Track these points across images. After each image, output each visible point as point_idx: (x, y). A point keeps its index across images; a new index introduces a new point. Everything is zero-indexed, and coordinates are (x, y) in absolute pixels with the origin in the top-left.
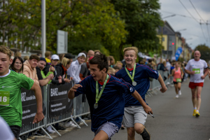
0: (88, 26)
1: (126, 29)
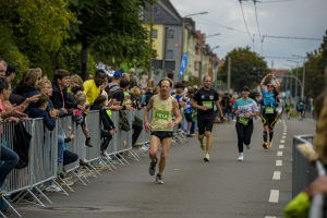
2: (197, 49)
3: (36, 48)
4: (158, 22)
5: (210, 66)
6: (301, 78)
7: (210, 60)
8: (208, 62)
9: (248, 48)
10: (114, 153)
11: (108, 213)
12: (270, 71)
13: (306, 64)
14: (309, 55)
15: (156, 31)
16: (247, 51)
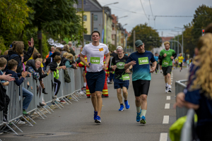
2: (113, 26)
3: (8, 31)
4: (87, 10)
5: (121, 37)
6: (181, 42)
7: (122, 33)
8: (120, 34)
9: (146, 24)
10: (62, 97)
11: (60, 137)
12: (161, 38)
13: (184, 33)
14: (185, 27)
15: (86, 16)
16: (145, 26)
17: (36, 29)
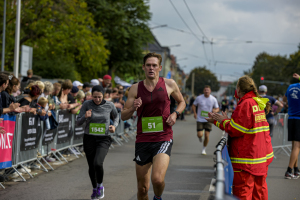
0: (58, 41)
1: (106, 47)
8: (178, 76)
17: (107, 68)
